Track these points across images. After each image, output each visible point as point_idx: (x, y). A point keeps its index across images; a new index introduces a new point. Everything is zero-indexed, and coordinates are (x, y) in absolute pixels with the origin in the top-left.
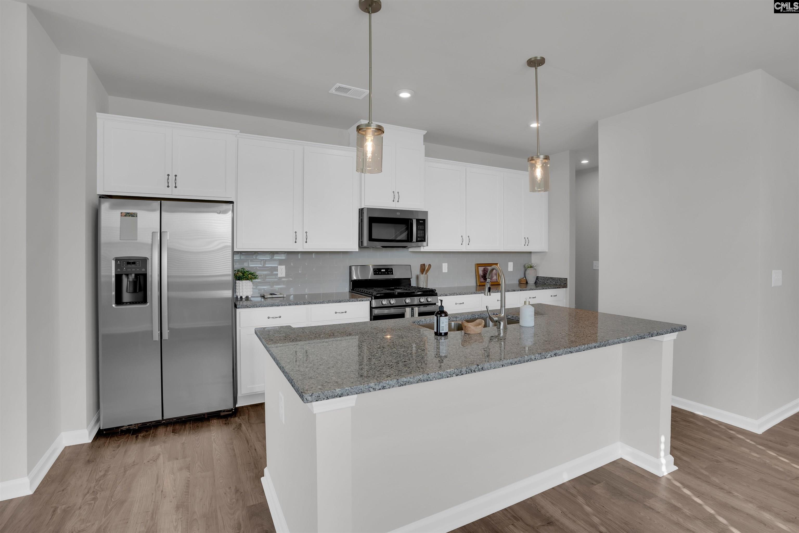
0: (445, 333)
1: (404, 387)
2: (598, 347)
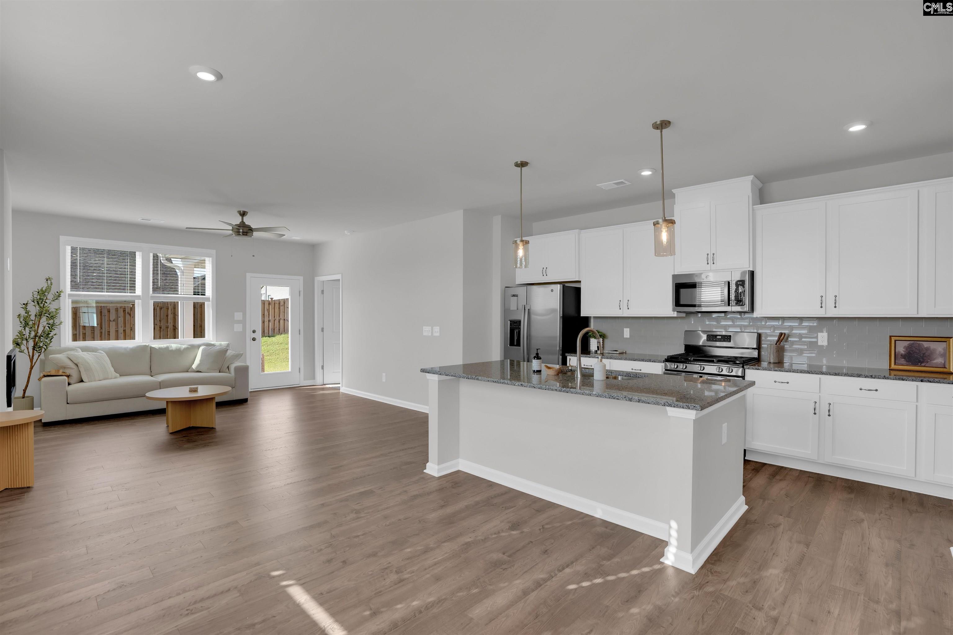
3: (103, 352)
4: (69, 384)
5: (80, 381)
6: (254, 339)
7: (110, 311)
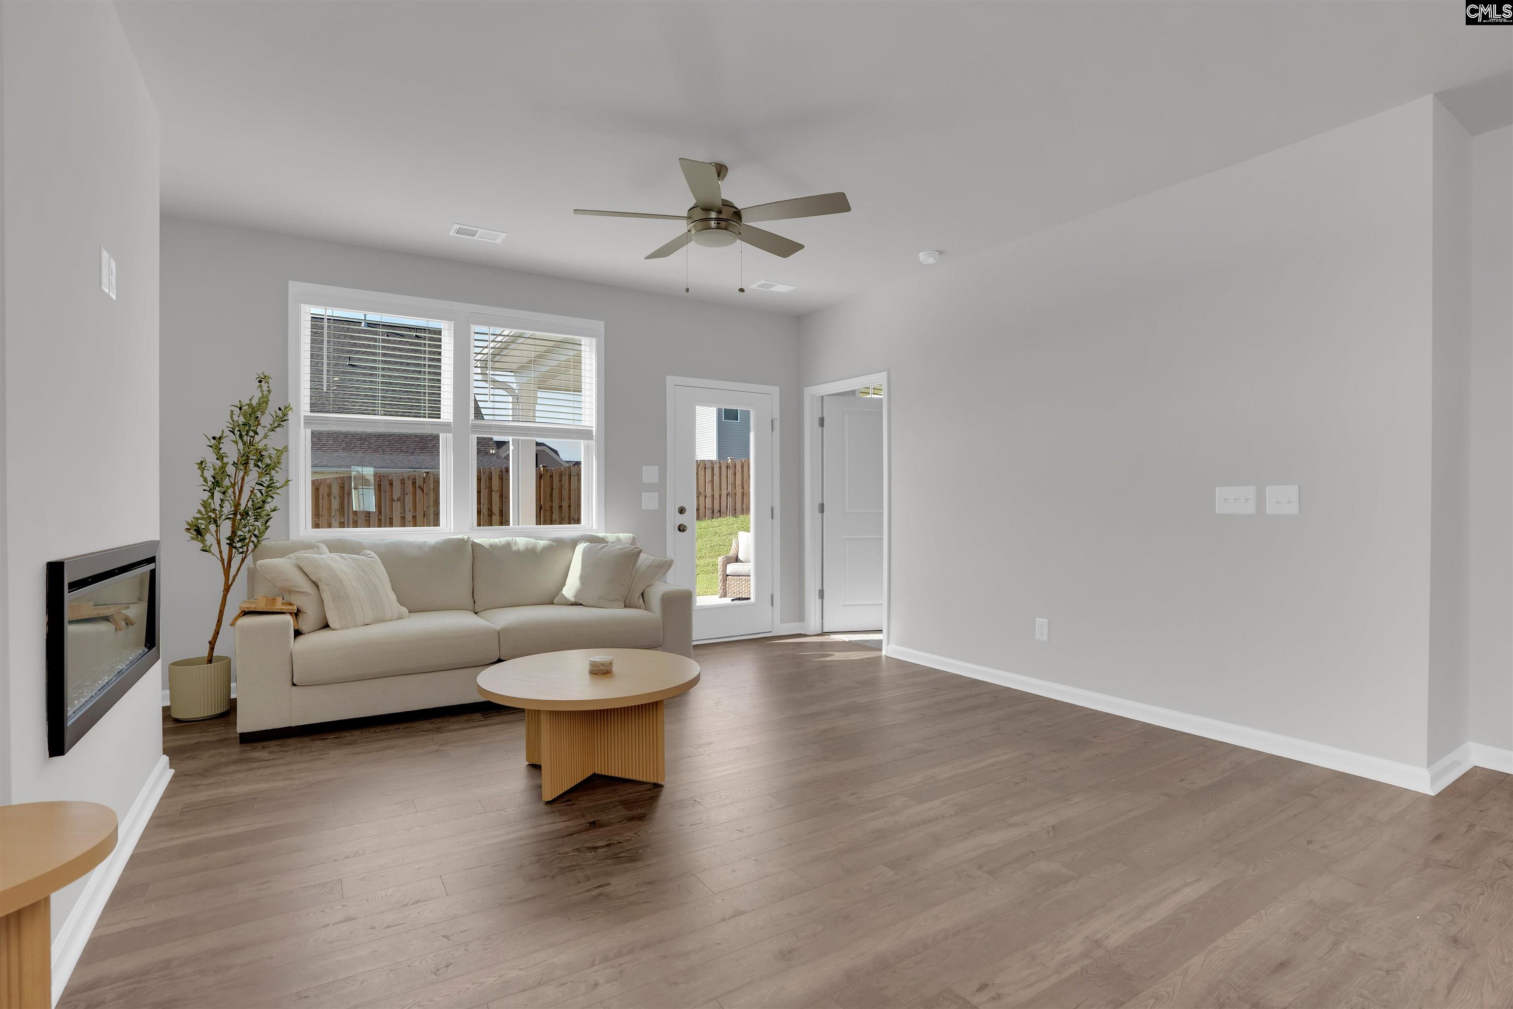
3: (374, 555)
4: (298, 633)
5: (322, 627)
6: (681, 528)
7: (392, 484)
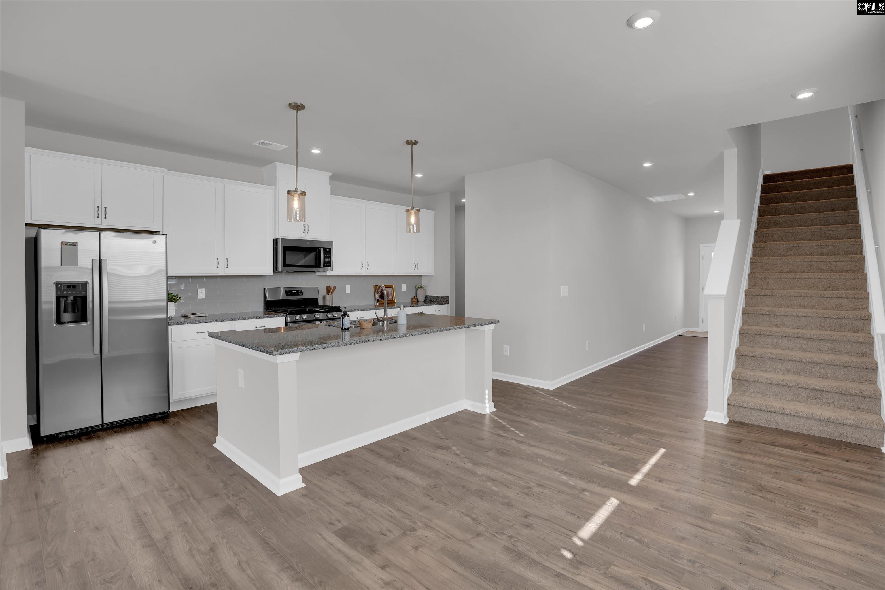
0: (347, 328)
1: (325, 349)
2: (439, 331)
